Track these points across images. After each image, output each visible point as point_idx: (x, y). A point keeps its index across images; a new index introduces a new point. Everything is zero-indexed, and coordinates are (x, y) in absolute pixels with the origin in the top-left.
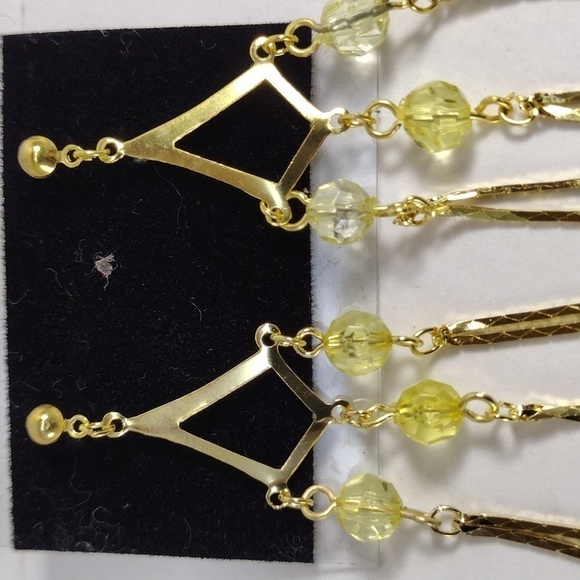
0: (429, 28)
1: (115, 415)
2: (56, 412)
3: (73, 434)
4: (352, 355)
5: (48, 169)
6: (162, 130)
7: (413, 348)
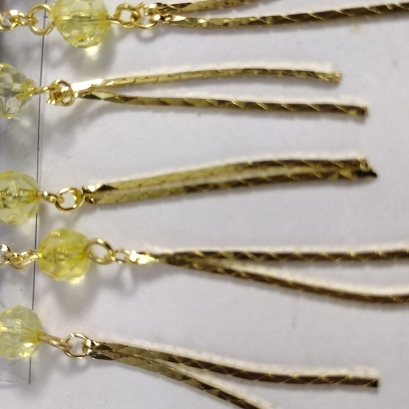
4: (5, 206)
7: (57, 204)
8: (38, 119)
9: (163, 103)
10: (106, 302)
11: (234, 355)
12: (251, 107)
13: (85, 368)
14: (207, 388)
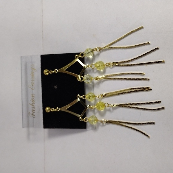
0: (99, 53)
1: (58, 108)
2: (50, 108)
3: (52, 111)
5: (48, 74)
6: (63, 68)
7: (98, 97)
8: (93, 83)
9: (115, 79)
10: (108, 113)
11: (131, 121)
12: (130, 79)
13: (105, 125)
14: (127, 126)
